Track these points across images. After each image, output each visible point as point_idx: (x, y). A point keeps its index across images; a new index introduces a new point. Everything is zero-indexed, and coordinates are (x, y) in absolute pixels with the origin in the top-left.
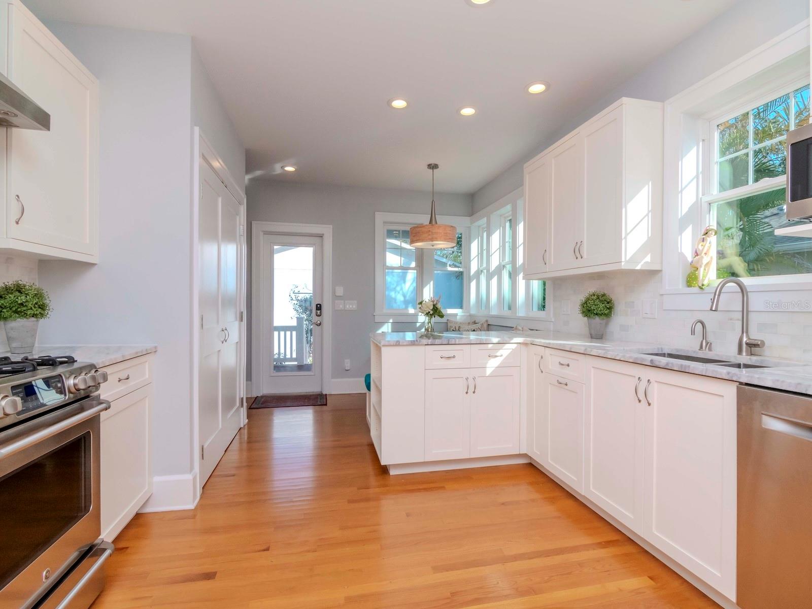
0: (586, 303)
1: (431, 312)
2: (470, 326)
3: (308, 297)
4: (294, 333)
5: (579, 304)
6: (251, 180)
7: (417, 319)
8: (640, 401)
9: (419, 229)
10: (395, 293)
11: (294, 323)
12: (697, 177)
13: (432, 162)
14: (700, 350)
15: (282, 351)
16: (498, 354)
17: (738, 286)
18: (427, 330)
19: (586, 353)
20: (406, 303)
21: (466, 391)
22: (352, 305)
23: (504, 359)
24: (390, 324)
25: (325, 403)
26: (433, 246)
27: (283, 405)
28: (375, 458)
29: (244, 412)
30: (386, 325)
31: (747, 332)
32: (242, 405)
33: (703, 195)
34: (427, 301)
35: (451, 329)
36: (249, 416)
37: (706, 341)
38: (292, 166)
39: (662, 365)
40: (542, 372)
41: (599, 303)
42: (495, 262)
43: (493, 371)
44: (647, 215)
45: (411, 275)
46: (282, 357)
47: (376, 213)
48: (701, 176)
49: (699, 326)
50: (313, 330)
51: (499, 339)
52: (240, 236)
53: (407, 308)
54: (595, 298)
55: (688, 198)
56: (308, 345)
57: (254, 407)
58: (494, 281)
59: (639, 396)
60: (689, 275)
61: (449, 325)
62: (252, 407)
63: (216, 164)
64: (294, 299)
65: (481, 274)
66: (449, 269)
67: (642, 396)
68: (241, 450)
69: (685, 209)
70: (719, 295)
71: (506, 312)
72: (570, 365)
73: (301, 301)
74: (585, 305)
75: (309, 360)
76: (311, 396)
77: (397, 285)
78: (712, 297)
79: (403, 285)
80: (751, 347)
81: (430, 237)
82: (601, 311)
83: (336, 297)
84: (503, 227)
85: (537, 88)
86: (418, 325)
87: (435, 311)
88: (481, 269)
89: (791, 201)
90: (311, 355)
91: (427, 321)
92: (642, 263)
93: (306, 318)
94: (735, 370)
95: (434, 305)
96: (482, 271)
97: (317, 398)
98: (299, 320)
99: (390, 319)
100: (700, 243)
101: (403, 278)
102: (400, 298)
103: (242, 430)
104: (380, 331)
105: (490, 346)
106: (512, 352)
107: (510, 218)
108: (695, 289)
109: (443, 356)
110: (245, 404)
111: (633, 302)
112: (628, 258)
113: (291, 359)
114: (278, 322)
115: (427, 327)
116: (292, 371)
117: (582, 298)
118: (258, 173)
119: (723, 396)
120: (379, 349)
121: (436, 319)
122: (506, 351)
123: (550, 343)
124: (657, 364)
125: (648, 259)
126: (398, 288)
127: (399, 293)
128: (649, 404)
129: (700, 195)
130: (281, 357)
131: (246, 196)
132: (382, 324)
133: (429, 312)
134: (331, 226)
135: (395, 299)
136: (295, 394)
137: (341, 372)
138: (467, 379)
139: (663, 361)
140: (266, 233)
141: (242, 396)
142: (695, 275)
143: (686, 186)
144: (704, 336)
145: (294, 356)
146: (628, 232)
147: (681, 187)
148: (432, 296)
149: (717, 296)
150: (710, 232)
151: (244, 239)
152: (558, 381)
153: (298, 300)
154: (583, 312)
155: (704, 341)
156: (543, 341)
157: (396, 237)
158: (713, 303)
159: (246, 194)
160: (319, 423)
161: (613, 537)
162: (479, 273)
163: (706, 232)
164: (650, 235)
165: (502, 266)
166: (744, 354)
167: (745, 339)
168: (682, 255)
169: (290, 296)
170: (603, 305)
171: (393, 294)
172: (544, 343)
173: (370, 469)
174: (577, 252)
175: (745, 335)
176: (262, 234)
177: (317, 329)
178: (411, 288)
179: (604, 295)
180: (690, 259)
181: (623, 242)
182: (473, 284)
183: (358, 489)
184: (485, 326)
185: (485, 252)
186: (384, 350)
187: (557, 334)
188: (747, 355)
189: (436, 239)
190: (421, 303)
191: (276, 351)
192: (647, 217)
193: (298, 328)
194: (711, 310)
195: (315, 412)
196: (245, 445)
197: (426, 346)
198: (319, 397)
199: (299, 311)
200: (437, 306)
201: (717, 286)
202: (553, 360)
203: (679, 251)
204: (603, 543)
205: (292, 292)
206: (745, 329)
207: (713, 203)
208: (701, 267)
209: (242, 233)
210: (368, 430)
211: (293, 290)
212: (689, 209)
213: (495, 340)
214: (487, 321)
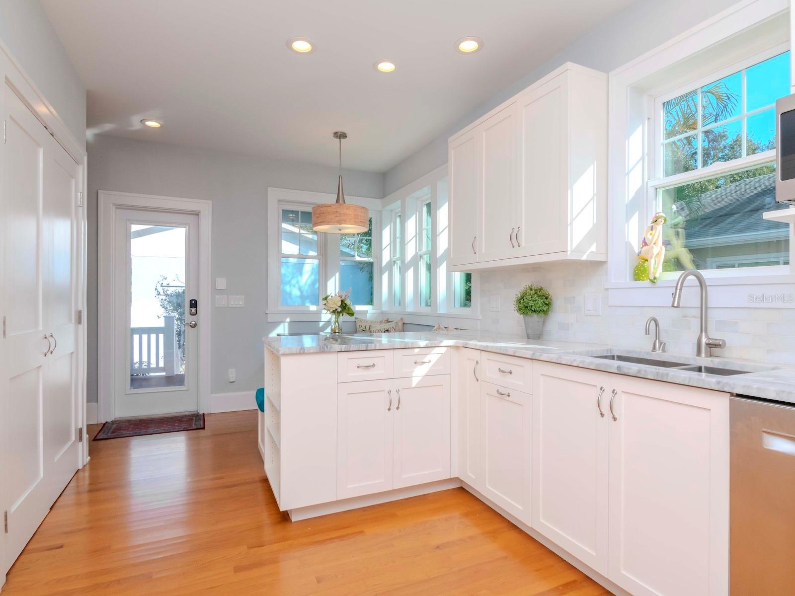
0: (523, 298)
1: (339, 310)
2: (382, 325)
3: (181, 291)
4: (161, 336)
5: (515, 300)
6: (97, 136)
7: (320, 317)
8: (602, 415)
9: (323, 209)
10: (290, 286)
11: (161, 323)
12: (643, 159)
13: (340, 129)
14: (652, 351)
15: (145, 359)
16: (426, 360)
17: (697, 280)
18: (333, 331)
19: (533, 358)
20: (303, 297)
21: (388, 408)
22: (238, 301)
23: (433, 366)
24: (286, 324)
25: (202, 426)
26: (340, 230)
27: (143, 431)
28: (272, 501)
29: (83, 448)
30: (282, 325)
31: (706, 331)
32: (81, 439)
33: (648, 179)
34: (333, 295)
35: (360, 329)
36: (92, 452)
37: (659, 341)
38: (155, 120)
39: (631, 372)
40: (477, 380)
41: (537, 298)
42: (411, 251)
43: (419, 381)
44: (593, 198)
45: (310, 265)
46: (146, 367)
47: (269, 189)
48: (646, 158)
49: (653, 323)
50: (186, 331)
51: (428, 342)
52: (77, 207)
53: (303, 304)
54: (533, 292)
55: (634, 182)
56: (181, 350)
57: (101, 437)
58: (410, 273)
59: (602, 410)
60: (637, 267)
61: (358, 324)
62: (98, 437)
63: (42, 109)
64: (162, 293)
65: (394, 265)
66: (358, 259)
67: (605, 409)
68: (79, 504)
69: (632, 195)
70: (681, 289)
71: (424, 309)
72: (513, 371)
73: (171, 296)
74: (522, 301)
75: (181, 370)
76: (183, 417)
77: (293, 278)
78: (674, 292)
79: (299, 278)
80: (710, 347)
81: (337, 219)
82: (539, 307)
83: (216, 291)
84: (419, 212)
85: (469, 46)
86: (321, 324)
87: (344, 308)
88: (394, 259)
89: (782, 180)
90: (184, 362)
91: (333, 319)
92: (588, 253)
93: (177, 316)
94: (695, 375)
95: (342, 301)
96: (394, 262)
97: (191, 420)
98: (168, 320)
99: (286, 318)
100: (649, 231)
101: (299, 268)
102: (296, 292)
103: (80, 474)
104: (273, 334)
105: (416, 350)
106: (441, 356)
107: (427, 202)
108: (646, 283)
109: (360, 365)
110: (85, 436)
111: (574, 297)
112: (574, 247)
113: (157, 369)
114: (136, 322)
115: (333, 327)
116: (158, 385)
117: (514, 293)
118: (108, 127)
119: (710, 410)
120: (276, 358)
121: (345, 317)
122: (434, 356)
123: (487, 347)
124: (626, 371)
125: (593, 248)
126: (294, 282)
127: (294, 286)
128: (615, 419)
129: (646, 179)
130: (144, 367)
131: (86, 153)
132: (277, 323)
133: (337, 309)
134: (210, 202)
135: (290, 294)
136: (161, 416)
137: (223, 385)
138: (390, 392)
139: (634, 368)
140: (119, 207)
141: (80, 426)
142: (643, 266)
143: (633, 168)
144: (657, 336)
145: (161, 364)
146: (574, 217)
147: (628, 169)
148: (337, 290)
149: (678, 291)
150: (660, 219)
151: (83, 212)
152: (498, 390)
153: (167, 295)
154: (519, 309)
155: (657, 341)
156: (479, 343)
157: (293, 221)
158: (674, 298)
159: (87, 151)
160: (194, 454)
161: (570, 577)
162: (391, 264)
163: (655, 219)
164: (595, 222)
165: (419, 257)
166: (703, 355)
167: (704, 340)
168: (629, 246)
169: (156, 289)
170: (542, 301)
171: (288, 288)
172: (481, 346)
173: (265, 516)
174: (514, 239)
175: (704, 334)
176: (113, 208)
177: (190, 332)
178: (309, 282)
179: (541, 289)
180: (637, 251)
181: (569, 227)
182: (385, 277)
183: (249, 548)
184: (400, 324)
185: (398, 241)
186: (284, 361)
187: (485, 335)
188: (706, 356)
189: (345, 222)
190: (326, 299)
191: (136, 359)
192: (592, 201)
193: (166, 330)
194: (673, 306)
195: (189, 439)
196: (85, 497)
197: (339, 353)
198: (194, 418)
199: (169, 308)
200: (345, 302)
201: (678, 279)
202: (490, 367)
203: (627, 240)
204: (560, 588)
205: (159, 285)
206: (703, 328)
207: (660, 188)
208: (651, 258)
209: (79, 203)
210: (262, 462)
211: (161, 282)
212: (636, 193)
213: (423, 343)
214: (402, 319)
